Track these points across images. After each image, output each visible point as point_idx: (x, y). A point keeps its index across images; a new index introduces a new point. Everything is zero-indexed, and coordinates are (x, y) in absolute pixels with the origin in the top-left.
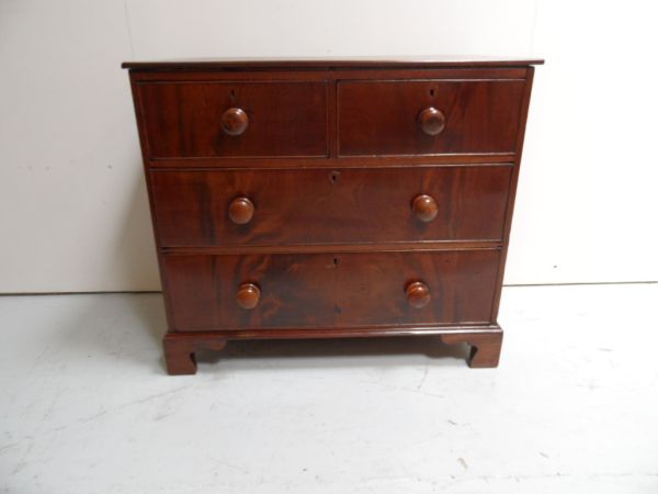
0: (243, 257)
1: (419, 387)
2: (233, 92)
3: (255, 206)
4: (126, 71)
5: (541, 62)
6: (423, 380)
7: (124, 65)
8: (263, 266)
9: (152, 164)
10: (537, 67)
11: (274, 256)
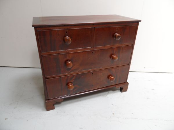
3: (72, 63)
5: (140, 21)
7: (33, 26)
8: (74, 78)
9: (42, 54)
10: (140, 22)
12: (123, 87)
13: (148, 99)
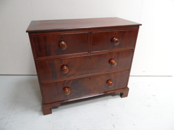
0: (65, 81)
1: (105, 105)
2: (62, 37)
3: (68, 68)
4: (27, 33)
6: (106, 103)
7: (27, 32)
8: (70, 83)
9: (37, 59)
10: (140, 26)
11: (73, 80)
12: (123, 92)
13: (149, 106)
